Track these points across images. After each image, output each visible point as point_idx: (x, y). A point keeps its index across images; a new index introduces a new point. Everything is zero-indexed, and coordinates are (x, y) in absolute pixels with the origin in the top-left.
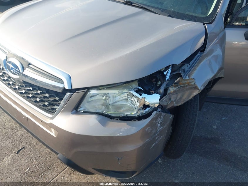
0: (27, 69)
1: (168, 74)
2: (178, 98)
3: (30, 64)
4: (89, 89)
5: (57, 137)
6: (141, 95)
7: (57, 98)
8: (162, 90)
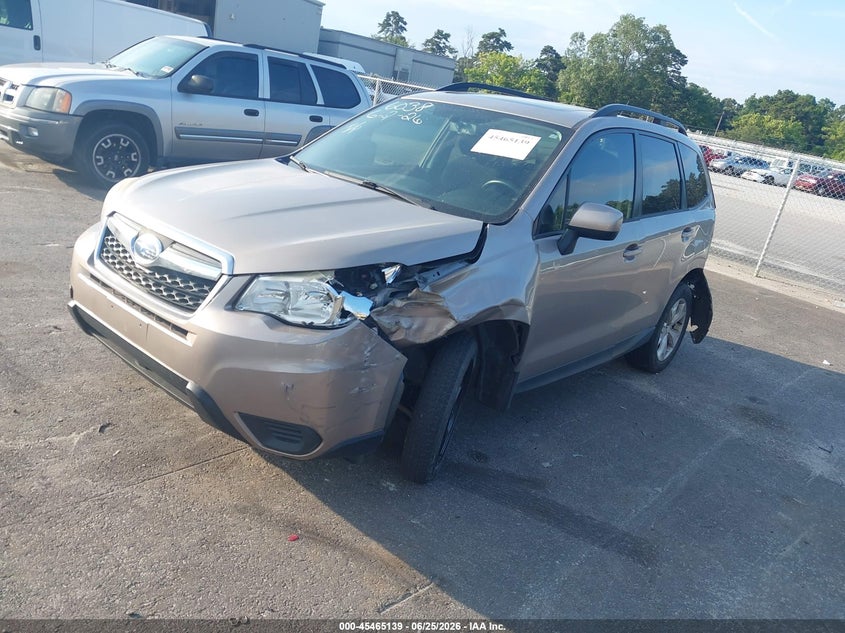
0: (169, 249)
1: (389, 273)
2: (415, 327)
3: (174, 242)
4: (256, 275)
5: (194, 346)
6: (339, 293)
7: (206, 288)
8: (379, 299)
